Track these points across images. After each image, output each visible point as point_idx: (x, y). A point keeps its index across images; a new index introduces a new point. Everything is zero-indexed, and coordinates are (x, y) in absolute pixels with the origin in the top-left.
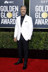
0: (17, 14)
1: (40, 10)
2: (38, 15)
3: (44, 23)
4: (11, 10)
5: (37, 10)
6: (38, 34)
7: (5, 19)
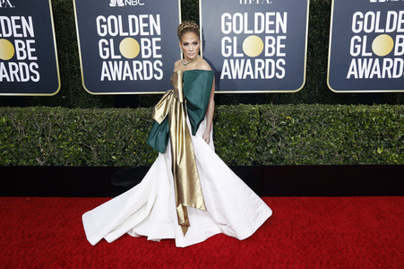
0: (157, 44)
1: (238, 29)
2: (232, 44)
3: (251, 73)
4: (134, 31)
5: (226, 28)
6: (235, 112)
7: (116, 62)
